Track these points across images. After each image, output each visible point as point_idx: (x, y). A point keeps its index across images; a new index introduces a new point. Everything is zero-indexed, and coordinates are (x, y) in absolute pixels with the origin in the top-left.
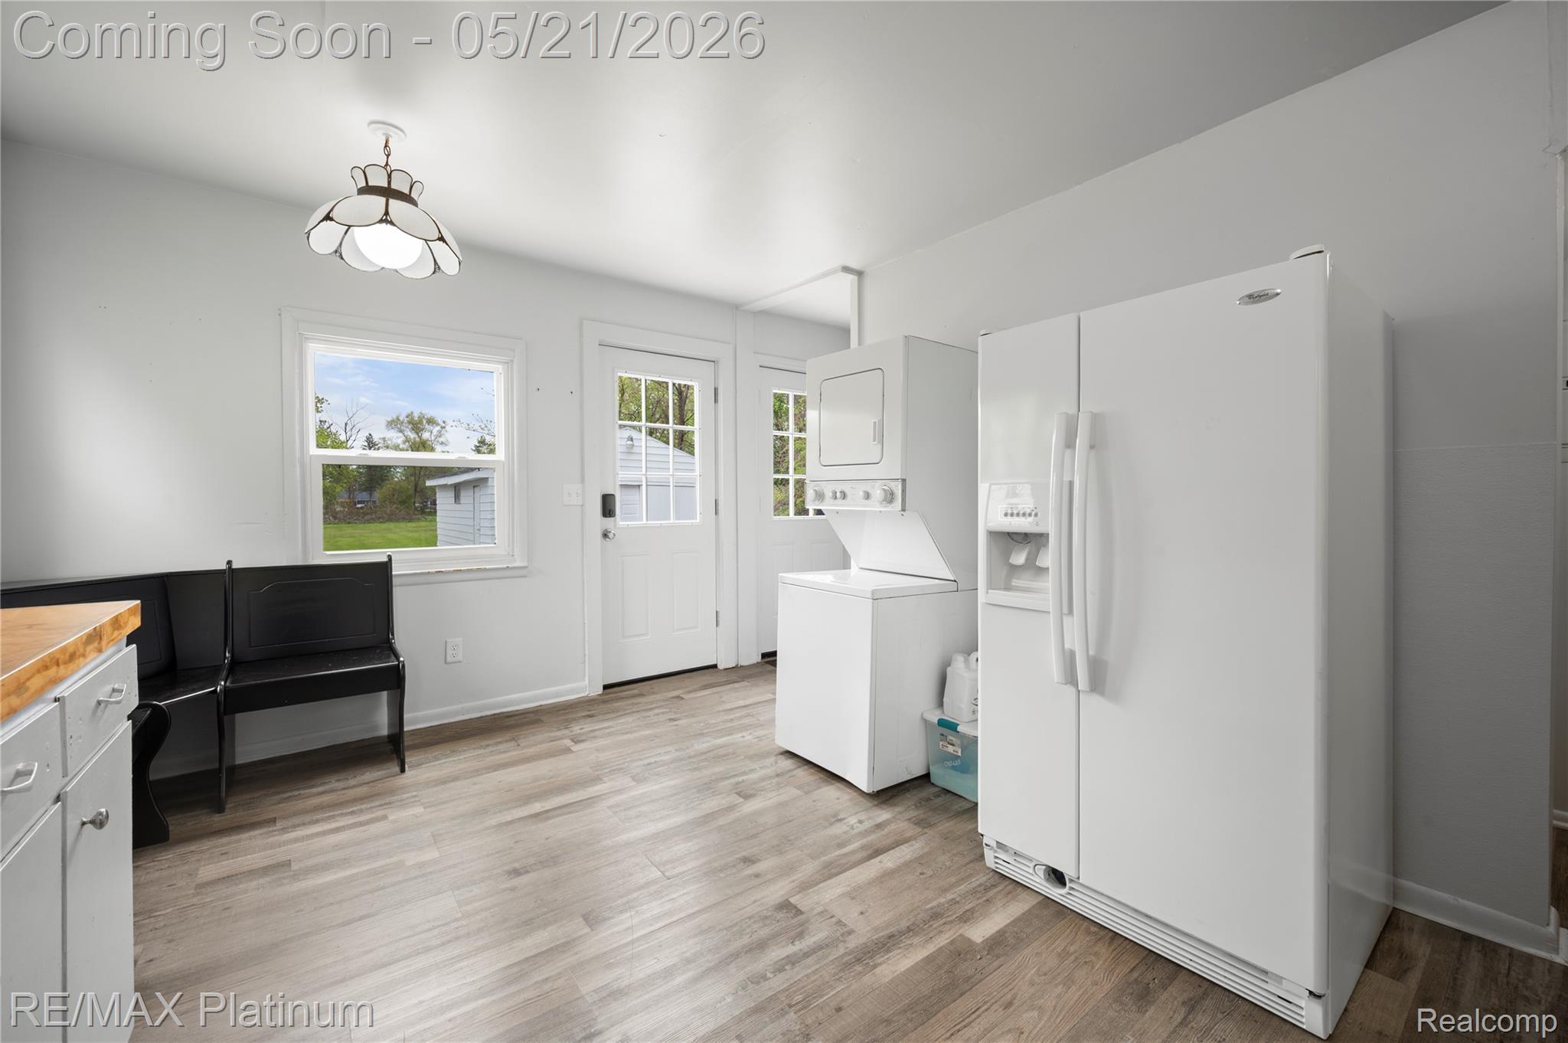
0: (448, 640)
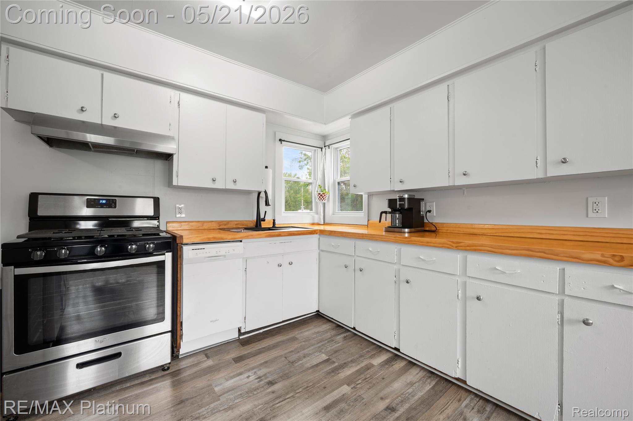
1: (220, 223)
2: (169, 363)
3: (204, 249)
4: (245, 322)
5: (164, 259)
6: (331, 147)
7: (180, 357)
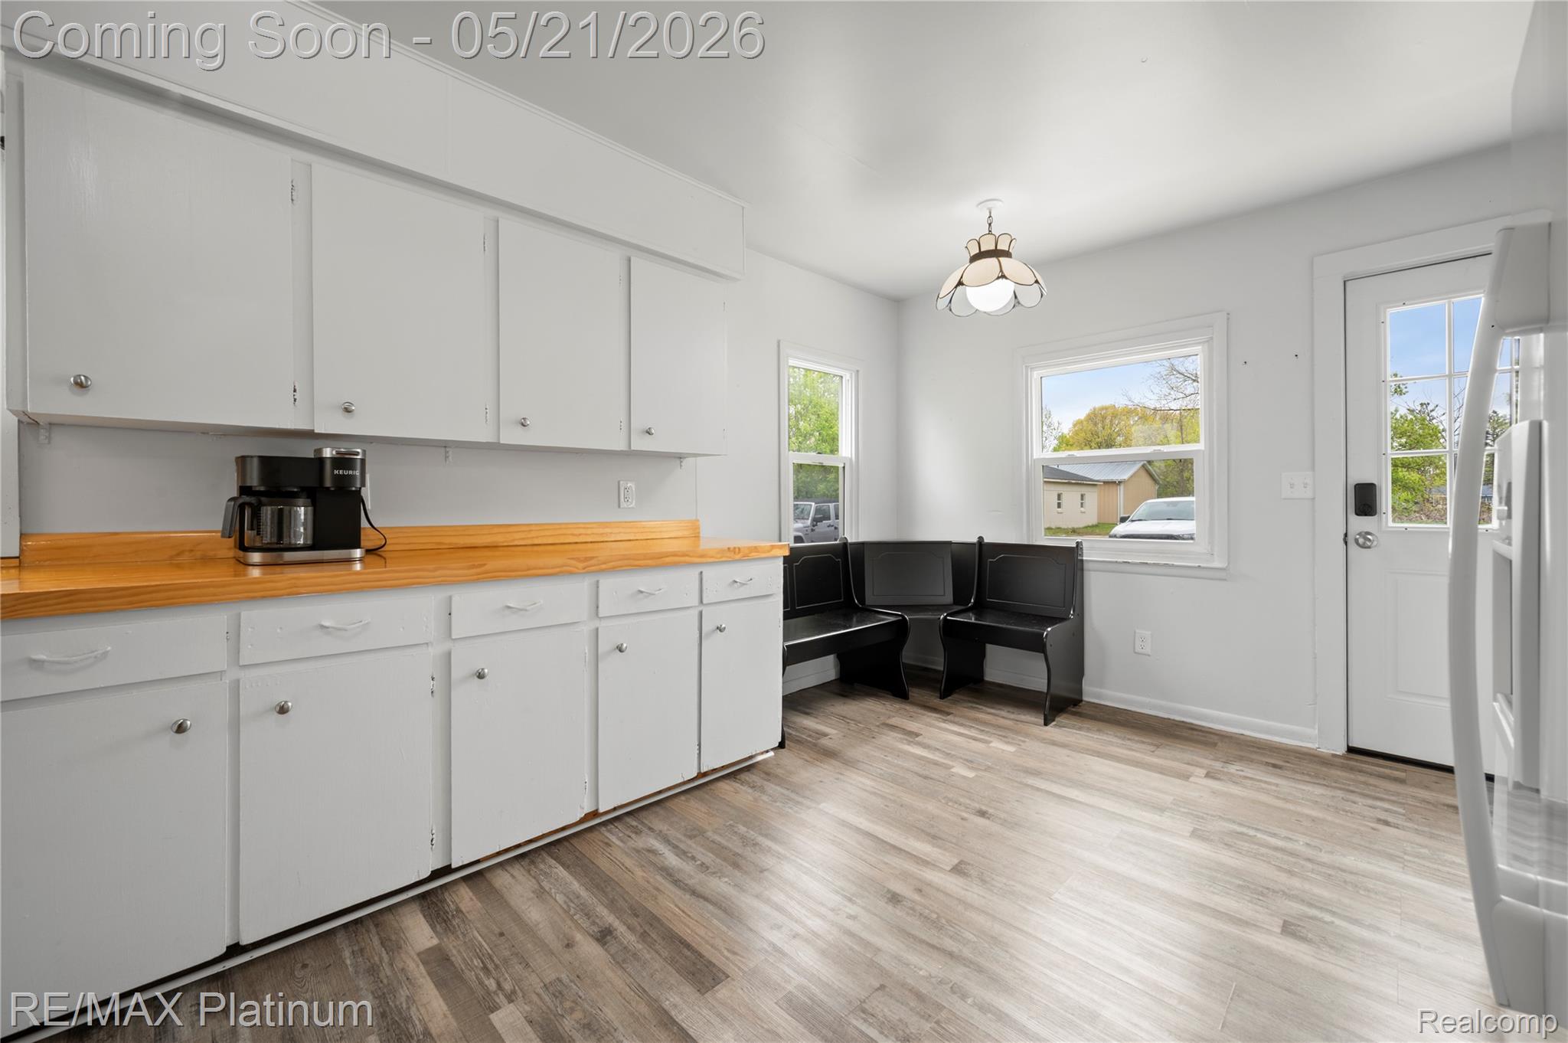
0: (1137, 631)
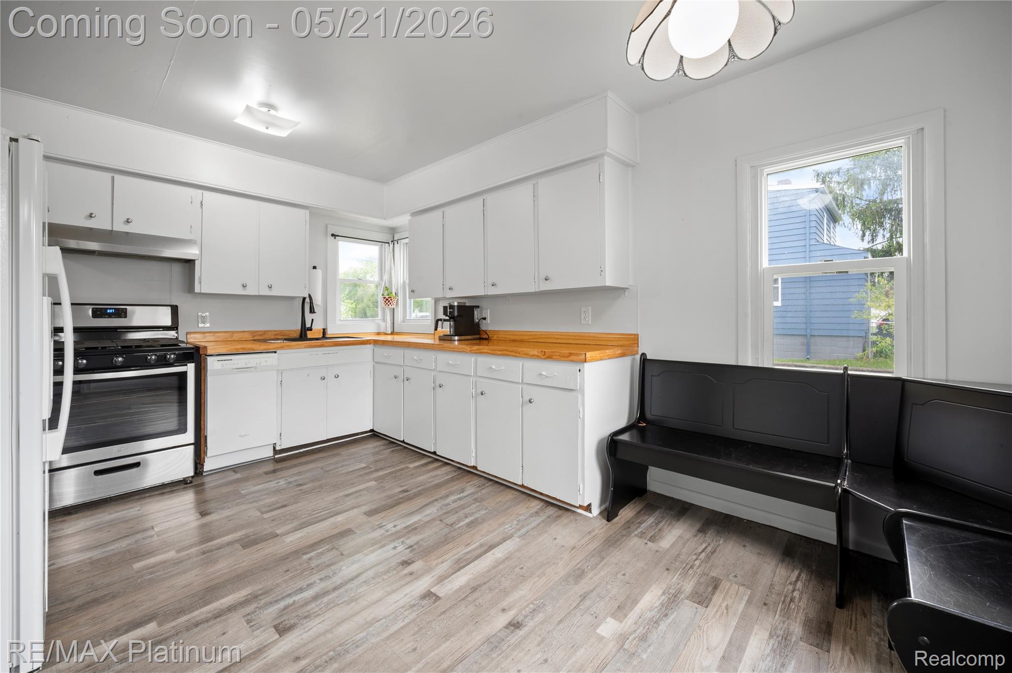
1: (253, 333)
2: (192, 477)
3: (231, 360)
4: (281, 439)
5: (186, 370)
6: (400, 242)
7: (204, 474)
